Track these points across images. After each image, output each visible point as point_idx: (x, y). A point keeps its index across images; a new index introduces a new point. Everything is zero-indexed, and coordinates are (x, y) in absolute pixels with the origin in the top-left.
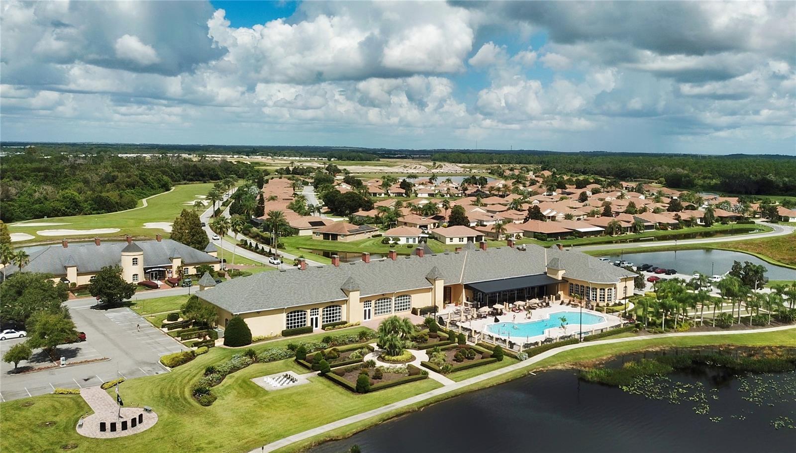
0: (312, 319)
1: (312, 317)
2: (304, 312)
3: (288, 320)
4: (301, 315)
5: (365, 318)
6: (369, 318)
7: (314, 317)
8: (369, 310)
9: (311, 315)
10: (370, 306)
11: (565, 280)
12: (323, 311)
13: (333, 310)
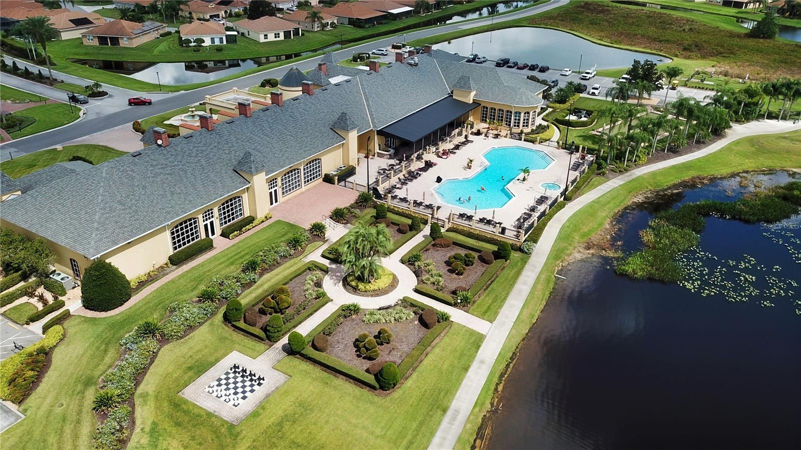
0: (206, 226)
1: (205, 223)
2: (194, 219)
3: (174, 238)
4: (191, 225)
5: (272, 204)
6: (276, 201)
7: (208, 222)
8: (275, 191)
9: (204, 221)
10: (276, 186)
11: (476, 104)
12: (220, 210)
13: (232, 205)
